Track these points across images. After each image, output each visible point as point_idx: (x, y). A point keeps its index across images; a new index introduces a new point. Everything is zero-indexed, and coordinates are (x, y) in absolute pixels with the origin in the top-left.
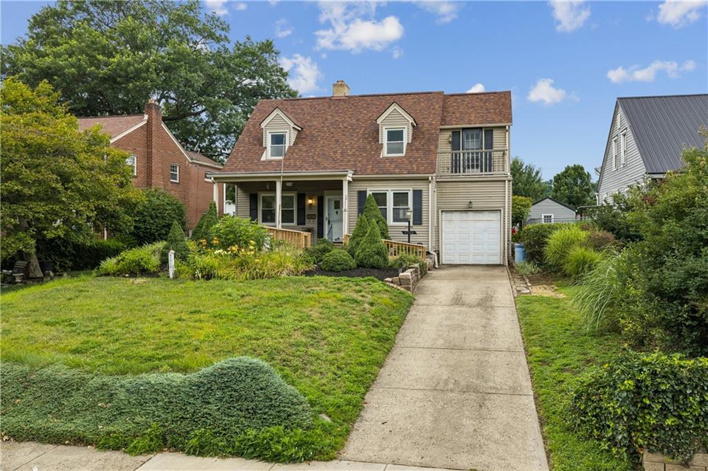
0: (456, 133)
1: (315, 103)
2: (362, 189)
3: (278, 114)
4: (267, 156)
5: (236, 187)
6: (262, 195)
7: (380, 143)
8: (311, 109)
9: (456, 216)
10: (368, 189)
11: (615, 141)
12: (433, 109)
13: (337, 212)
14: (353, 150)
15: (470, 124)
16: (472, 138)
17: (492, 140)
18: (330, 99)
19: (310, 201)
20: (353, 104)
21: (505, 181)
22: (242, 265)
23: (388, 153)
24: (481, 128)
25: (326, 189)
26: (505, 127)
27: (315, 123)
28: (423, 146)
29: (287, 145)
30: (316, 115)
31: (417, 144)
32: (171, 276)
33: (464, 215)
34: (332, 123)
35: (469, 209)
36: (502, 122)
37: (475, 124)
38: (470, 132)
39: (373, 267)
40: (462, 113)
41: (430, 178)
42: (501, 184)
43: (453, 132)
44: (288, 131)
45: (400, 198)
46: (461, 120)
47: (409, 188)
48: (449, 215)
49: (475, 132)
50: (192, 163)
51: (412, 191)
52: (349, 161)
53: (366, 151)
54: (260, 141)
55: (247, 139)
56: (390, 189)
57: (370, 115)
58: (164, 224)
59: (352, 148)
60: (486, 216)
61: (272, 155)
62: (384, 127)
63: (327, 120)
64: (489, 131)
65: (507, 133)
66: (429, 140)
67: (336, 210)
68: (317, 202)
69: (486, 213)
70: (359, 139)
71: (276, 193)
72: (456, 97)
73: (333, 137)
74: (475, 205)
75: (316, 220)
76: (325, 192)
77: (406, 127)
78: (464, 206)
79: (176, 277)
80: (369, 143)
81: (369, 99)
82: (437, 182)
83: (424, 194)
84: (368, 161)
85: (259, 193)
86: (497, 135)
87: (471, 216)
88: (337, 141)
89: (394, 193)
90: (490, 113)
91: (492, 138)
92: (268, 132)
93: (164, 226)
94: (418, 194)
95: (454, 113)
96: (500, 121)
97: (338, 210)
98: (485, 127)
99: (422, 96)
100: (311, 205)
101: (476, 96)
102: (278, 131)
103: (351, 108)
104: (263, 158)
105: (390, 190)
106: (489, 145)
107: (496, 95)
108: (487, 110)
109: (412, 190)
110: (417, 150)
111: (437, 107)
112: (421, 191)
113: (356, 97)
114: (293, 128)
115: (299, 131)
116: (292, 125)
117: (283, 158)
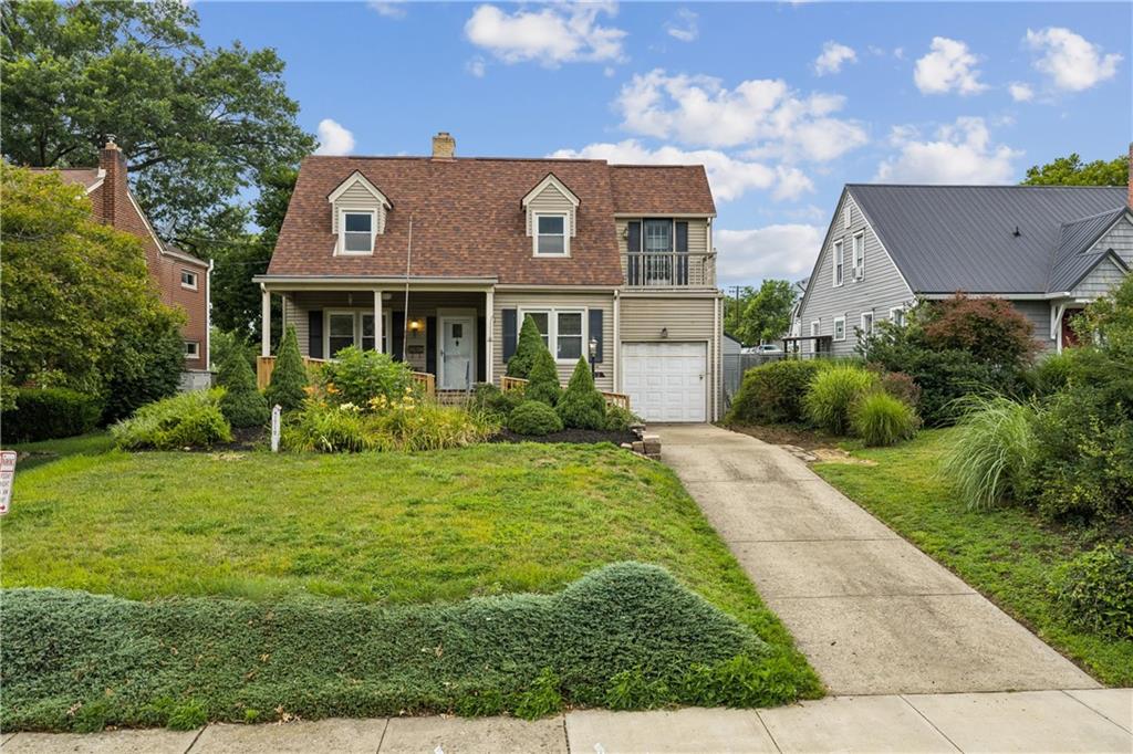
0: (634, 224)
1: (405, 165)
2: (510, 306)
3: (357, 182)
4: (341, 249)
5: (284, 298)
6: (329, 313)
7: (528, 235)
8: (399, 176)
9: (642, 350)
10: (519, 308)
11: (838, 245)
12: (598, 186)
13: (457, 343)
14: (488, 246)
15: (655, 212)
16: (657, 233)
17: (687, 238)
18: (429, 160)
19: (414, 325)
20: (468, 172)
21: (713, 299)
23: (540, 252)
24: (671, 219)
25: (441, 306)
26: (706, 219)
27: (414, 199)
28: (595, 242)
29: (374, 232)
30: (411, 186)
31: (585, 239)
32: (275, 447)
33: (654, 349)
34: (441, 200)
35: (663, 340)
36: (701, 212)
37: (663, 212)
38: (654, 225)
39: (588, 427)
40: (640, 194)
41: (616, 292)
42: (708, 304)
43: (630, 223)
44: (375, 209)
45: (569, 322)
46: (639, 205)
47: (582, 307)
48: (632, 348)
49: (661, 224)
50: (165, 255)
51: (587, 311)
52: (484, 262)
53: (508, 247)
54: (326, 222)
55: (299, 220)
56: (553, 308)
57: (500, 190)
59: (485, 241)
60: (686, 350)
61: (348, 248)
62: (534, 211)
63: (431, 194)
64: (683, 224)
65: (708, 228)
66: (602, 233)
67: (455, 339)
68: (425, 325)
69: (685, 346)
70: (492, 228)
71: (373, 311)
72: (626, 170)
73: (449, 223)
74: (672, 335)
75: (424, 356)
76: (440, 310)
77: (567, 212)
78: (654, 335)
80: (511, 234)
81: (492, 165)
82: (622, 298)
83: (606, 316)
84: (515, 263)
85: (325, 309)
86: (693, 229)
87: (664, 350)
88: (457, 229)
89: (560, 315)
90: (680, 197)
91: (687, 234)
92: (340, 209)
94: (596, 316)
95: (627, 194)
96: (699, 211)
97: (459, 339)
98: (677, 218)
99: (575, 165)
100: (415, 330)
101: (657, 170)
102: (359, 209)
103: (466, 177)
104: (335, 254)
105: (553, 310)
106: (683, 246)
107: (684, 170)
108: (675, 191)
109: (587, 308)
110: (589, 248)
111: (602, 183)
112: (602, 311)
113: (471, 160)
114: (384, 205)
115: (387, 209)
116: (383, 200)
117: (371, 253)
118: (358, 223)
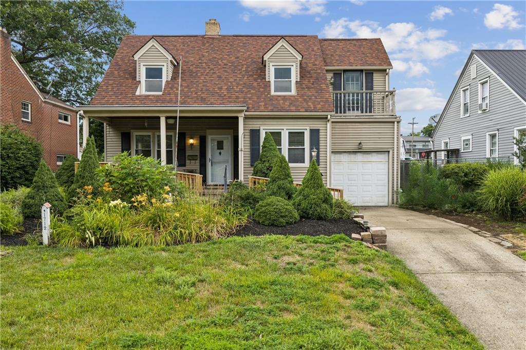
0: (337, 74)
1: (187, 40)
2: (255, 127)
3: (153, 46)
4: (142, 90)
5: (105, 124)
6: (135, 134)
7: (267, 80)
8: (184, 46)
9: (344, 158)
10: (262, 128)
11: (464, 91)
12: (313, 51)
13: (220, 153)
14: (240, 87)
15: (352, 66)
16: (353, 80)
17: (372, 83)
18: (203, 37)
19: (191, 141)
20: (228, 43)
21: (394, 122)
22: (155, 222)
23: (275, 92)
24: (361, 71)
25: (209, 129)
26: (386, 70)
27: (192, 59)
28: (313, 84)
29: (164, 79)
30: (191, 52)
31: (306, 82)
32: (46, 241)
33: (353, 156)
34: (210, 60)
35: (359, 150)
36: (382, 65)
37: (356, 66)
38: (350, 75)
40: (340, 56)
41: (329, 117)
42: (390, 125)
43: (334, 74)
44: (165, 64)
45: (296, 138)
46: (340, 62)
47: (305, 128)
48: (337, 156)
49: (355, 74)
50: (45, 102)
51: (308, 130)
52: (237, 98)
53: (254, 88)
54: (133, 75)
55: (116, 72)
56: (285, 128)
57: (248, 53)
58: (18, 165)
59: (238, 84)
60: (375, 157)
61: (147, 90)
62: (271, 64)
63: (203, 56)
64: (369, 74)
65: (387, 76)
66: (317, 79)
67: (219, 151)
68: (199, 141)
69: (374, 154)
70: (243, 76)
72: (330, 42)
73: (214, 73)
74: (365, 147)
75: (198, 161)
76: (208, 130)
77: (294, 64)
78: (353, 146)
79: (54, 242)
80: (256, 80)
81: (244, 39)
82: (332, 122)
83: (322, 133)
84: (259, 98)
85: (132, 131)
86: (377, 77)
87: (360, 157)
88: (220, 77)
89: (289, 133)
90: (368, 57)
91: (372, 80)
92: (142, 64)
93: (18, 168)
94: (315, 134)
95: (332, 55)
96: (380, 65)
97: (221, 151)
98: (366, 70)
99: (297, 38)
100: (192, 144)
101: (350, 42)
102: (155, 64)
103: (226, 46)
104: (138, 93)
105: (285, 130)
106: (370, 86)
107: (368, 41)
108: (363, 54)
109: (308, 129)
110: (308, 88)
111: (315, 49)
112: (319, 130)
113: (230, 36)
114: (171, 61)
115: (175, 66)
116: (170, 58)
117: (161, 93)
118: (154, 73)
